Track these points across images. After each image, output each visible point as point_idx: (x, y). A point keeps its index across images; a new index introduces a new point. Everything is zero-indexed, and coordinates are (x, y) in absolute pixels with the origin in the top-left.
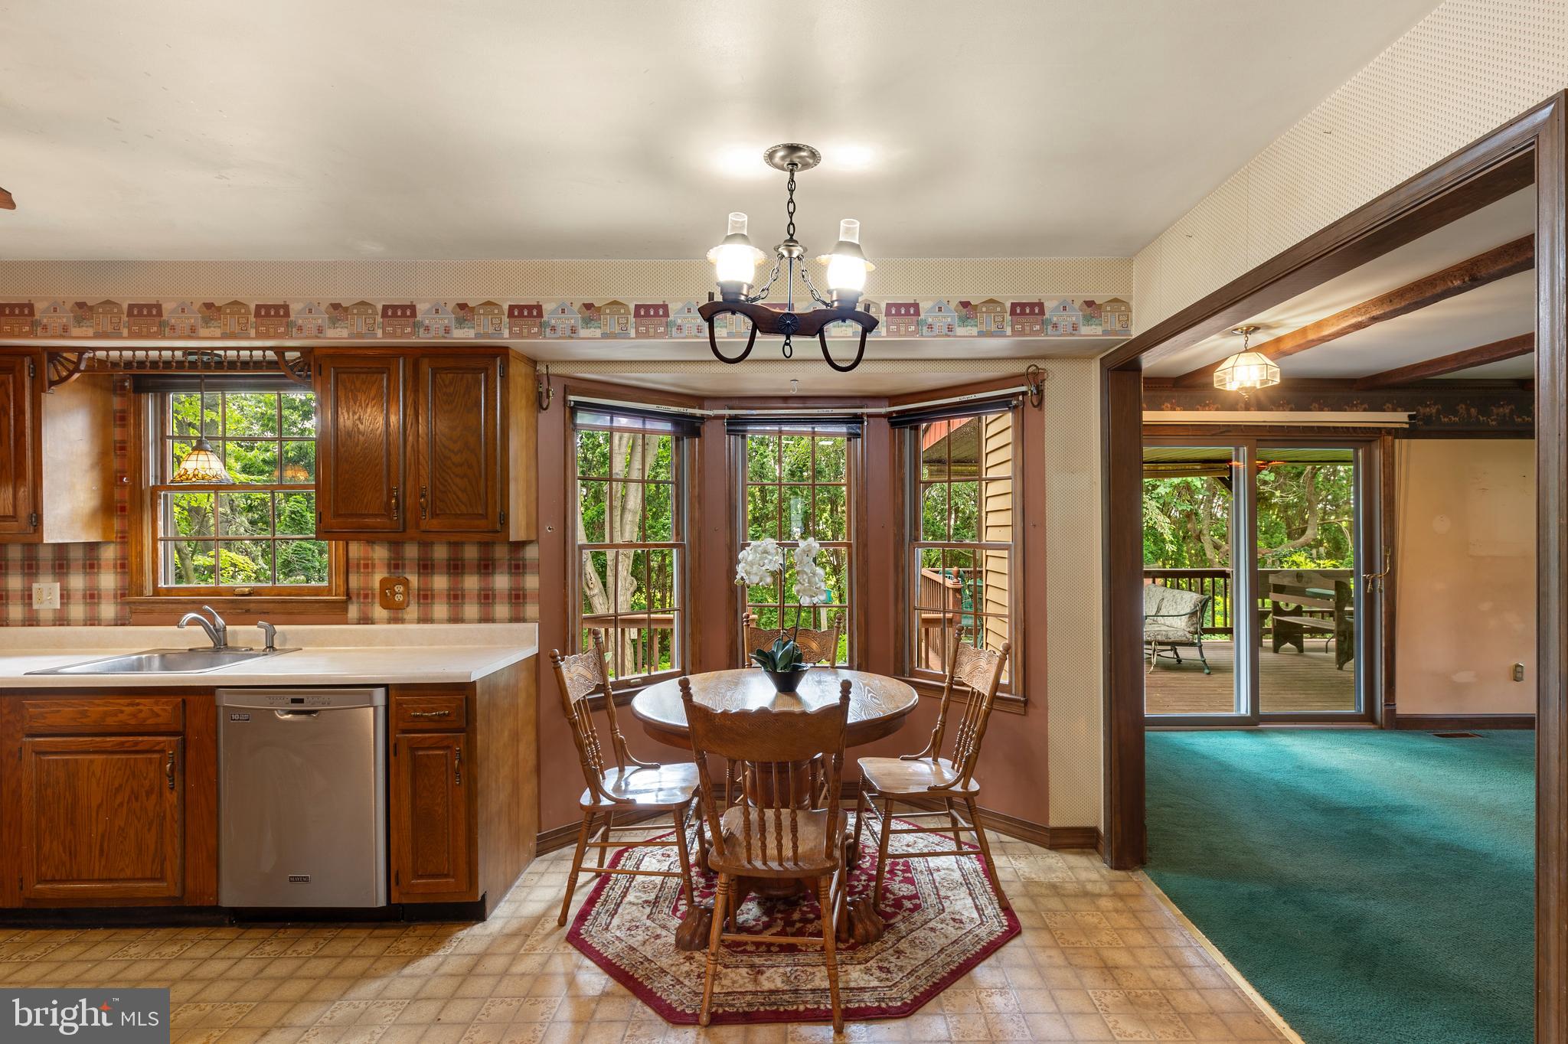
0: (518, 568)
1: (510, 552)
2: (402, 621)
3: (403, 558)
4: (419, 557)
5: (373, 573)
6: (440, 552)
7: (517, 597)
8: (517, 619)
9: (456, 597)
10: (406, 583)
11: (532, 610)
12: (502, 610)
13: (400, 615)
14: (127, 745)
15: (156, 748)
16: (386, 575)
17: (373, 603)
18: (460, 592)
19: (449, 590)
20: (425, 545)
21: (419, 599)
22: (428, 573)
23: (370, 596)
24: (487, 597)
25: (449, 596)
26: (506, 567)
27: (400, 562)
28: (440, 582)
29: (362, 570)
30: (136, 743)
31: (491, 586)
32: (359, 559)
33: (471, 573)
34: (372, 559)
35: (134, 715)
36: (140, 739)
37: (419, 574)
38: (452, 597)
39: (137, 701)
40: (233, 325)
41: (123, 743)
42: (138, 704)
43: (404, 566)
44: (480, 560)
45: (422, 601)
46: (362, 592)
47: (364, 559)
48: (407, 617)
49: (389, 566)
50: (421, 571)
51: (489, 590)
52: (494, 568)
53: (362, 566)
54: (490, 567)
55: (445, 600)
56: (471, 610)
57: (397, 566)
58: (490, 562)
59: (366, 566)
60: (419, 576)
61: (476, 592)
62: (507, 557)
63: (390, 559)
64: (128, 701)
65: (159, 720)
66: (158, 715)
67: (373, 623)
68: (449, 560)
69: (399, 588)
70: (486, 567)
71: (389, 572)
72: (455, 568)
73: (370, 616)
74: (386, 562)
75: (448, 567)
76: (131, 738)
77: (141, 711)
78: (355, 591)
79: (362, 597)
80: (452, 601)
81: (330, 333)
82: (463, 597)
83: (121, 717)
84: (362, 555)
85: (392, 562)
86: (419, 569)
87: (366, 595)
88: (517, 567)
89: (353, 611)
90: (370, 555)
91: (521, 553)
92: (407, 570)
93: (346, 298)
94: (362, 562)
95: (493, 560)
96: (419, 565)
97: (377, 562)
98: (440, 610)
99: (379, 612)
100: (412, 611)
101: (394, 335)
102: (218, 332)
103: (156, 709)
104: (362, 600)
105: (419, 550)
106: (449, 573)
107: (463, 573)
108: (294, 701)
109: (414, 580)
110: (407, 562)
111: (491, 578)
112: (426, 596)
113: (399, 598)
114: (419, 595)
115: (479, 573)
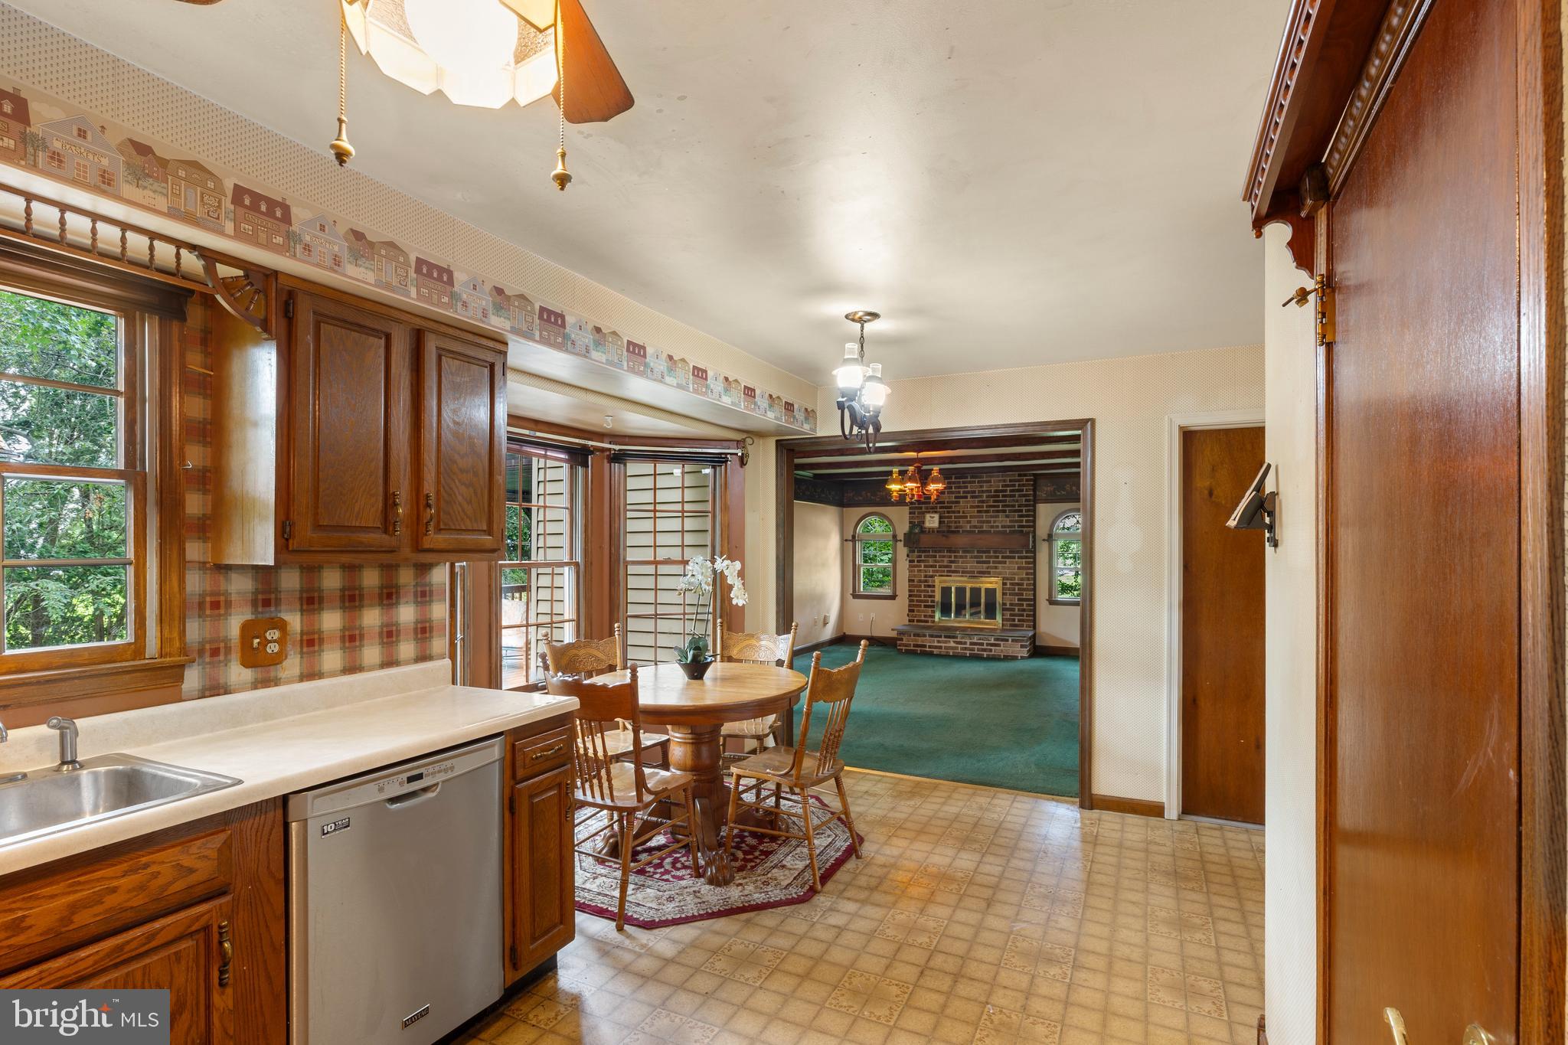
0: (424, 596)
1: (416, 577)
2: (276, 682)
3: (277, 591)
4: (302, 588)
5: (227, 614)
6: (331, 580)
7: (424, 630)
8: (423, 657)
9: (352, 638)
10: (282, 626)
11: (439, 644)
12: (407, 648)
13: (272, 674)
14: (133, 945)
15: (194, 928)
16: (249, 616)
17: (226, 663)
18: (357, 632)
19: (344, 629)
20: (351, 570)
21: (302, 647)
22: (314, 610)
23: (222, 651)
24: (390, 635)
25: (343, 639)
26: (412, 594)
27: (273, 596)
28: (331, 620)
29: (208, 612)
30: (152, 936)
31: (394, 620)
32: (203, 595)
33: (371, 606)
34: (227, 594)
35: (142, 888)
36: (157, 925)
37: (302, 611)
38: (347, 638)
39: (144, 860)
40: (191, 199)
41: (119, 948)
42: (146, 866)
43: (278, 602)
44: (382, 588)
45: (305, 650)
46: (208, 647)
47: (212, 594)
48: (282, 675)
49: (254, 603)
50: (305, 607)
51: (392, 625)
52: (398, 598)
53: (208, 605)
54: (394, 597)
55: (338, 644)
56: (371, 653)
57: (267, 603)
58: (394, 590)
59: (215, 605)
60: (302, 615)
61: (377, 629)
62: (413, 583)
63: (256, 592)
64: (125, 866)
65: (193, 879)
66: (191, 871)
67: (227, 692)
68: (343, 590)
69: (273, 634)
70: (389, 596)
71: (255, 611)
72: (351, 599)
73: (222, 681)
74: (250, 597)
75: (342, 598)
76: (138, 932)
77: (157, 874)
78: (196, 646)
79: (207, 654)
80: (347, 644)
81: (351, 270)
82: (362, 636)
83: (111, 901)
84: (208, 588)
85: (260, 597)
86: (302, 605)
87: (215, 651)
88: (423, 594)
89: (192, 678)
90: (222, 588)
91: (428, 578)
92: (283, 607)
93: (376, 232)
94: (208, 599)
95: (397, 587)
96: (301, 599)
97: (234, 597)
98: (332, 658)
99: (237, 672)
100: (293, 664)
101: (429, 300)
102: (162, 204)
103: (187, 861)
104: (208, 659)
105: (301, 579)
106: (343, 608)
107: (361, 607)
108: (410, 780)
109: (294, 621)
110: (283, 596)
111: (394, 610)
112: (311, 642)
113: (273, 648)
114: (301, 640)
115: (381, 604)
